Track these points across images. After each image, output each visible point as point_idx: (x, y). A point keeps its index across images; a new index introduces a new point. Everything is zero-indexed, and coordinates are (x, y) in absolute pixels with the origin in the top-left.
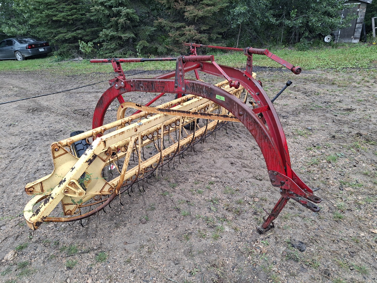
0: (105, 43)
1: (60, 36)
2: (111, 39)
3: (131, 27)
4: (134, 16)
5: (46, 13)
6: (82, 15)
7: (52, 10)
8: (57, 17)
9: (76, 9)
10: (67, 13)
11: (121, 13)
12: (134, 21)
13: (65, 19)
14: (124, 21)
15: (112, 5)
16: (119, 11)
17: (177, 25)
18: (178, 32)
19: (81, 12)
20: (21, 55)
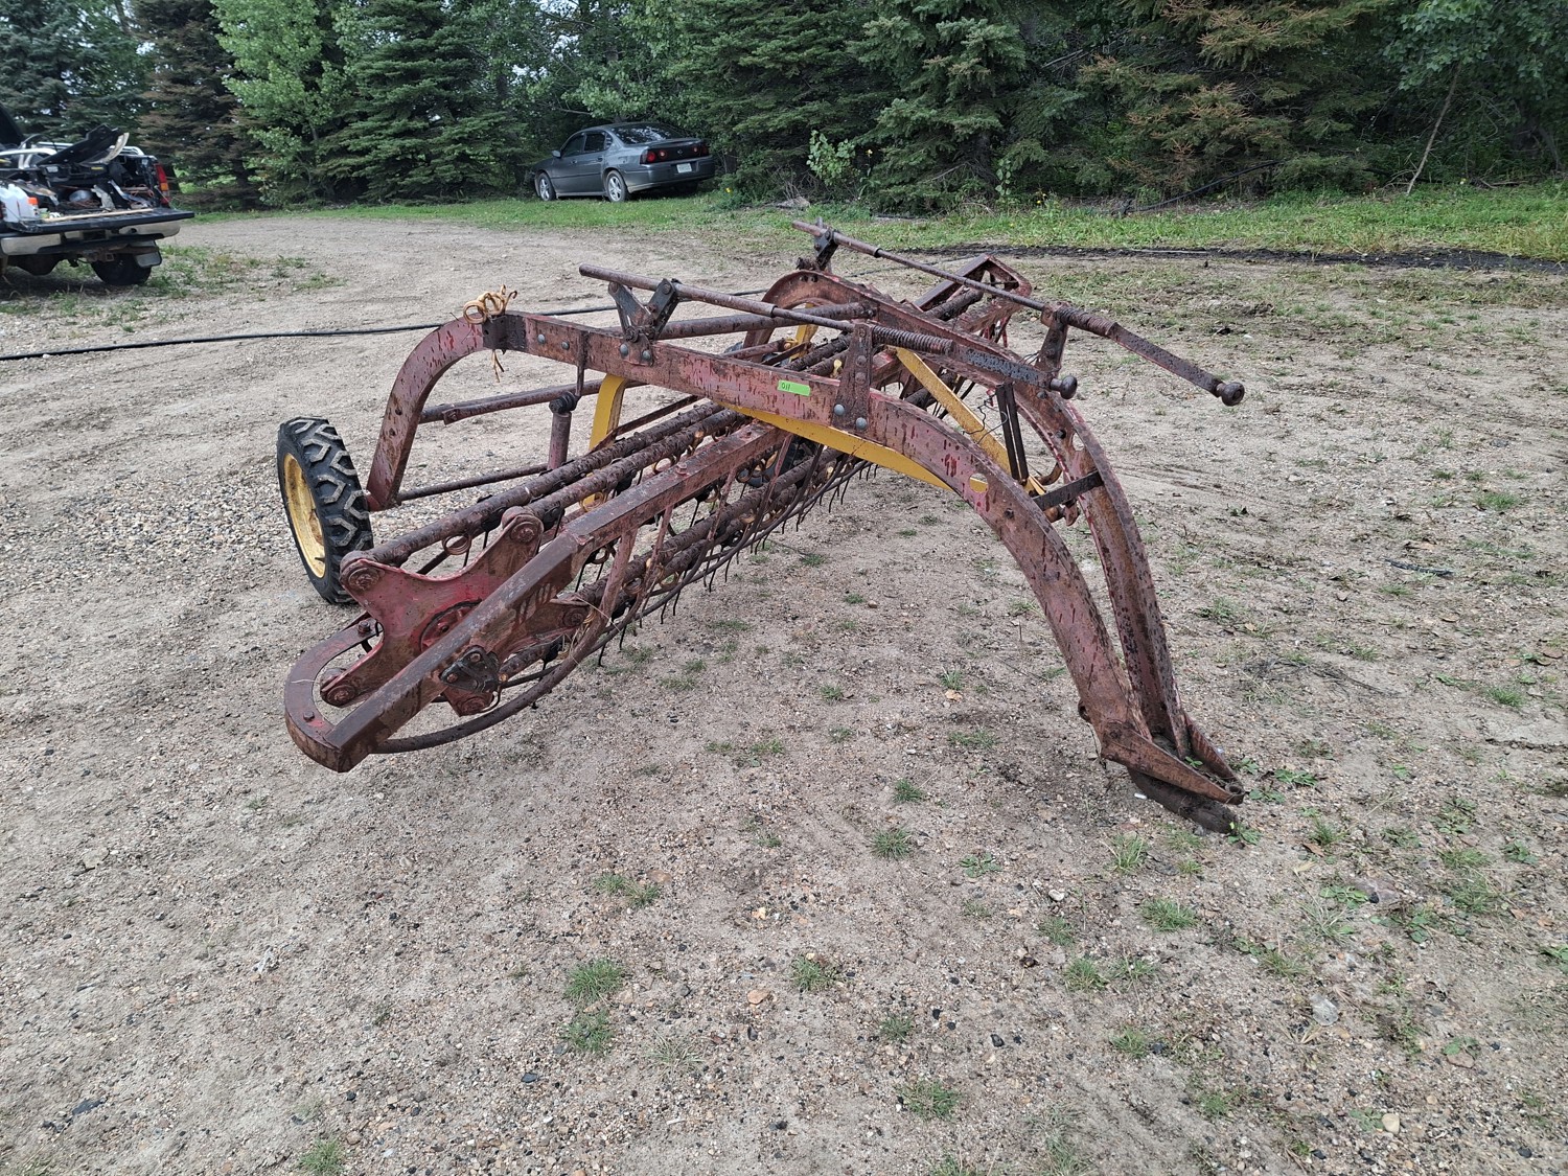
0: (890, 150)
1: (753, 120)
2: (914, 133)
3: (993, 90)
4: (1011, 48)
5: (721, 43)
6: (831, 47)
7: (742, 32)
8: (754, 55)
9: (816, 25)
10: (787, 40)
11: (965, 39)
12: (1007, 69)
13: (777, 62)
14: (972, 68)
15: (937, 12)
16: (959, 31)
17: (1169, 80)
18: (1166, 110)
19: (830, 38)
20: (622, 185)
